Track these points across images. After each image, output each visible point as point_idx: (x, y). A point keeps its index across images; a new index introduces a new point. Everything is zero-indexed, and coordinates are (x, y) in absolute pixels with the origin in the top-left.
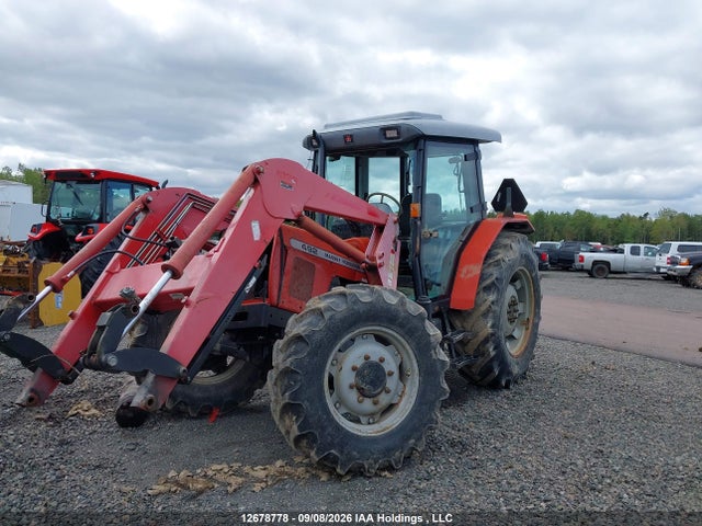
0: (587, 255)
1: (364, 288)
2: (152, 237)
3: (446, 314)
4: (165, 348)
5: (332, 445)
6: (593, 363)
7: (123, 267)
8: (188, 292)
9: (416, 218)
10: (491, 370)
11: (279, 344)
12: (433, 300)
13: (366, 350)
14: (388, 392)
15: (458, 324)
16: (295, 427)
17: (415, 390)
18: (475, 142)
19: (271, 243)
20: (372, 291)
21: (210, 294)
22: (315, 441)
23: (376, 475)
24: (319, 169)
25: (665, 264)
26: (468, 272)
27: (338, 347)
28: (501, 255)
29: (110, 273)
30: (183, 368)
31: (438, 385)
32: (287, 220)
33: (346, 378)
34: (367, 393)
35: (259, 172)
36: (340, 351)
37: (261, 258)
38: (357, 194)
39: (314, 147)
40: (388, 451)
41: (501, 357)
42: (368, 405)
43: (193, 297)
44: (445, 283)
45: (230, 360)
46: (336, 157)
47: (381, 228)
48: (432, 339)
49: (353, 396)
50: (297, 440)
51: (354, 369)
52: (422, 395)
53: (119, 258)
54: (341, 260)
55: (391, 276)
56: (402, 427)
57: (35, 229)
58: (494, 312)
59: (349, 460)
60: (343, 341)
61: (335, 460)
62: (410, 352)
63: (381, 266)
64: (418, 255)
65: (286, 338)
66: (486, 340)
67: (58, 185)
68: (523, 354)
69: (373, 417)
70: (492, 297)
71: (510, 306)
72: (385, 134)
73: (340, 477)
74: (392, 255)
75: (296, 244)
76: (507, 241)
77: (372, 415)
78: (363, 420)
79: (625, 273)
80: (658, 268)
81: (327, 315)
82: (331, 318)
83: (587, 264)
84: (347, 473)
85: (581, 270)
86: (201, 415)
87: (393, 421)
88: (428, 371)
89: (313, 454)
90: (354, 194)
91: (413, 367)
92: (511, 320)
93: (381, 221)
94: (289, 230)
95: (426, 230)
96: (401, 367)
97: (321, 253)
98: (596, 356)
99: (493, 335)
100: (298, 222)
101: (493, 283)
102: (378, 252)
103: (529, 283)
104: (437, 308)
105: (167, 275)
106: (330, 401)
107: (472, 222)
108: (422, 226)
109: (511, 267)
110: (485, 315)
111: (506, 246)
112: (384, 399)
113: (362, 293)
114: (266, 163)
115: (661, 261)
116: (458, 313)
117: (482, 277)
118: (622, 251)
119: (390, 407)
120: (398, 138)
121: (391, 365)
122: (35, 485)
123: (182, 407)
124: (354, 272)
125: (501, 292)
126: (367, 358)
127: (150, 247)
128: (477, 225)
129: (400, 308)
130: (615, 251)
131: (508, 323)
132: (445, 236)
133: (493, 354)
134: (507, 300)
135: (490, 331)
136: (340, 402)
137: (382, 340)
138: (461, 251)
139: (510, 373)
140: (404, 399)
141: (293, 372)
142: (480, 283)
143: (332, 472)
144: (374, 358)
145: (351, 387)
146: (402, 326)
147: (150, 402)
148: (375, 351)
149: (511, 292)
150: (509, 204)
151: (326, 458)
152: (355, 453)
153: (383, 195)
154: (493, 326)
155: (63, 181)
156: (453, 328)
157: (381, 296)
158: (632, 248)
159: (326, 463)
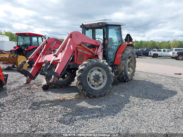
0: (152, 52)
1: (95, 59)
2: (48, 49)
3: (114, 65)
4: (55, 71)
5: (89, 91)
6: (149, 77)
7: (43, 55)
8: (59, 60)
9: (106, 44)
10: (124, 78)
11: (77, 71)
12: (110, 62)
13: (96, 72)
14: (100, 81)
15: (116, 68)
16: (81, 88)
17: (106, 80)
18: (120, 26)
19: (74, 51)
20: (97, 60)
21: (63, 61)
22: (86, 90)
23: (98, 97)
24: (84, 32)
25: (172, 54)
26: (118, 56)
27: (89, 72)
28: (126, 52)
29: (40, 57)
30: (59, 75)
31: (111, 79)
32: (78, 45)
33: (92, 78)
34: (96, 81)
35: (72, 35)
36: (90, 73)
37: (73, 53)
38: (93, 39)
39: (83, 27)
40: (101, 93)
41: (126, 75)
42: (96, 83)
43: (60, 61)
44: (113, 59)
45: (66, 76)
46: (88, 30)
47: (98, 46)
48: (110, 70)
49: (93, 82)
50: (82, 90)
51: (93, 76)
52: (107, 81)
53: (42, 54)
54: (90, 54)
55: (101, 57)
56: (103, 88)
57: (15, 48)
58: (124, 65)
59: (93, 94)
60: (91, 70)
61: (90, 94)
62: (105, 73)
63: (99, 55)
64: (107, 52)
65: (79, 70)
66: (123, 71)
67: (19, 37)
68: (131, 74)
69: (97, 86)
70: (124, 62)
71: (128, 63)
72: (99, 24)
73: (91, 98)
74: (101, 53)
75: (80, 50)
76: (128, 49)
77: (97, 85)
78: (95, 86)
79: (162, 56)
80: (170, 55)
81: (87, 65)
82: (88, 66)
83: (152, 55)
84: (92, 97)
85: (150, 56)
86: (60, 88)
87: (101, 87)
88: (109, 76)
89: (85, 93)
90: (92, 38)
91: (106, 76)
92: (129, 67)
93: (98, 45)
94: (78, 47)
95: (109, 46)
96: (103, 76)
97: (85, 52)
98: (150, 75)
99: (124, 70)
100: (80, 45)
101: (124, 58)
102: (98, 52)
103: (133, 58)
104: (111, 64)
105: (55, 57)
106: (88, 82)
107: (120, 44)
108: (108, 46)
109: (128, 55)
110: (122, 66)
111: (127, 50)
112: (100, 82)
113: (94, 61)
114: (73, 32)
115: (171, 53)
116: (116, 65)
117: (122, 57)
118: (161, 51)
119: (101, 84)
120: (102, 25)
121: (101, 75)
122: (29, 100)
123: (56, 86)
124: (92, 56)
125: (126, 61)
126: (96, 74)
127: (48, 51)
128: (121, 45)
129: (103, 64)
130: (159, 51)
131: (128, 68)
132: (113, 48)
133: (124, 74)
134: (128, 62)
135: (123, 69)
136: (91, 83)
137: (99, 70)
138: (117, 51)
139: (128, 79)
140: (104, 83)
141: (81, 77)
142: (121, 58)
143: (89, 97)
144: (97, 74)
145: (93, 80)
146: (103, 67)
147: (53, 81)
148: (98, 73)
149: (128, 60)
150: (128, 40)
151: (88, 94)
152: (94, 93)
153: (99, 38)
154: (124, 68)
155: (20, 36)
156: (115, 69)
157: (98, 61)
158: (164, 50)
159: (88, 95)
